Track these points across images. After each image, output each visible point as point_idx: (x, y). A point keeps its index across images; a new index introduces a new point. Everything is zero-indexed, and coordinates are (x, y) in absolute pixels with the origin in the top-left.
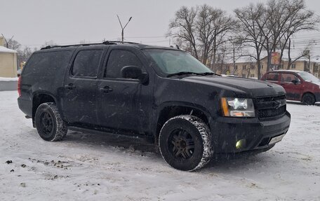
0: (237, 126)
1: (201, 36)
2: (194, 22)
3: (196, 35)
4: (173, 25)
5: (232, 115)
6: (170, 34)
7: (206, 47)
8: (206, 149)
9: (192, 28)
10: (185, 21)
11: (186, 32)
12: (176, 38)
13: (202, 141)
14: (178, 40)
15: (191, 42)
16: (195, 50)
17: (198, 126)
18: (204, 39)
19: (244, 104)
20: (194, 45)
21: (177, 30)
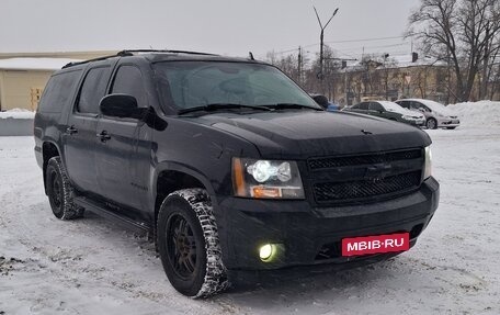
0: (268, 217)
1: (466, 34)
2: (455, 9)
3: (458, 32)
4: (416, 18)
5: (252, 195)
6: (410, 34)
7: (475, 51)
8: (212, 259)
9: (451, 20)
10: (438, 10)
11: (440, 28)
12: (421, 40)
13: (204, 242)
14: (425, 42)
15: (448, 43)
16: (455, 58)
17: (201, 212)
18: (472, 39)
19: (284, 170)
20: (453, 49)
21: (423, 26)
